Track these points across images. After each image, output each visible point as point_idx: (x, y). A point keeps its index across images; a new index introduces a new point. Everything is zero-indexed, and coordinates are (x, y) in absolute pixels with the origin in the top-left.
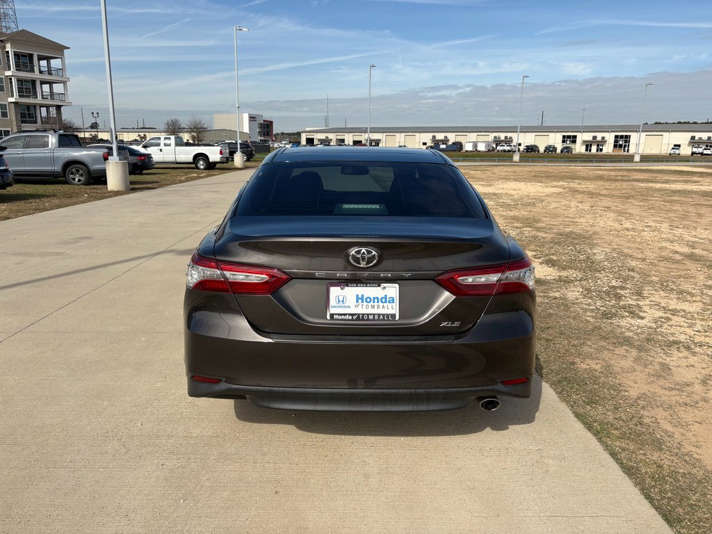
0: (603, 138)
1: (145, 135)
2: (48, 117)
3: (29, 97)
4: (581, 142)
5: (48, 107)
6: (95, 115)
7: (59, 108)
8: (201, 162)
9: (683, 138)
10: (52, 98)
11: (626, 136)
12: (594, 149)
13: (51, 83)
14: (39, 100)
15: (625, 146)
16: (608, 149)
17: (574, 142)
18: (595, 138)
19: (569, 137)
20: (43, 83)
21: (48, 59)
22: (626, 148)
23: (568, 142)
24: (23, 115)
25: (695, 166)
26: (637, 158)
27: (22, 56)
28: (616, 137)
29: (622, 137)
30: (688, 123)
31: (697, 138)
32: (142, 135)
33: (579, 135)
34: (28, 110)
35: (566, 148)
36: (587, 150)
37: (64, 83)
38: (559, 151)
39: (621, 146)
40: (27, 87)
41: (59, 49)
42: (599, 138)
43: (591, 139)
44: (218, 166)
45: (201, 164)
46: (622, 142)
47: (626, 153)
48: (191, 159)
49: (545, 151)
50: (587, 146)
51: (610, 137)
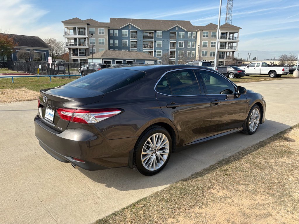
1: (273, 62)
2: (229, 56)
3: (223, 48)
5: (230, 52)
6: (250, 54)
7: (233, 52)
8: (272, 74)
10: (232, 49)
13: (232, 43)
14: (227, 50)
20: (229, 43)
21: (233, 33)
24: (220, 56)
27: (224, 33)
32: (272, 62)
34: (222, 54)
37: (237, 42)
40: (223, 45)
41: (238, 29)
44: (282, 76)
45: (272, 75)
48: (268, 73)
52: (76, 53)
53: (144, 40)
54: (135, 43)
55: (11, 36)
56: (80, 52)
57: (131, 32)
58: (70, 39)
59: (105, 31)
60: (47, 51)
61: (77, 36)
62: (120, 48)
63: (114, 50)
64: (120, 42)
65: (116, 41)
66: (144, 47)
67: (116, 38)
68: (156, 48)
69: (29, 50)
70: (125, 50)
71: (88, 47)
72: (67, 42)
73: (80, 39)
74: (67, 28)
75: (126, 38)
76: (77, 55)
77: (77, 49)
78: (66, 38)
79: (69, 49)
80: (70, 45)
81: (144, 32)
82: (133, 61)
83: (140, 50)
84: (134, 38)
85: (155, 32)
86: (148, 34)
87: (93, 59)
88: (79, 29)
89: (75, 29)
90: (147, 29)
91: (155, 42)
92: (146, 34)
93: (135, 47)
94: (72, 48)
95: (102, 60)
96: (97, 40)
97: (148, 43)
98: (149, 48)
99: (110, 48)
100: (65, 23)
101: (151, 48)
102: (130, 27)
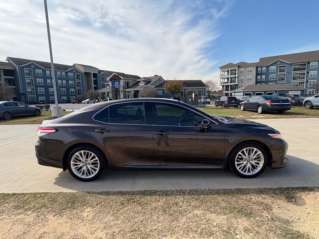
52: (227, 89)
53: (293, 72)
54: (283, 76)
55: (181, 81)
56: (230, 88)
57: (280, 67)
58: (224, 79)
59: (254, 69)
60: (205, 89)
61: (230, 76)
62: (267, 82)
63: (261, 84)
64: (267, 77)
65: (264, 77)
66: (294, 79)
67: (264, 74)
68: (308, 79)
69: (193, 89)
70: (272, 83)
71: (237, 84)
72: (222, 81)
73: (231, 78)
74: (223, 71)
75: (273, 73)
76: (228, 90)
77: (228, 86)
78: (221, 78)
79: (223, 86)
80: (224, 83)
81: (294, 65)
82: (274, 92)
83: (288, 82)
84: (283, 71)
85: (309, 63)
86: (299, 66)
87: (235, 92)
88: (232, 71)
89: (228, 71)
90: (299, 61)
91: (308, 72)
92: (296, 67)
93: (283, 79)
94: (225, 85)
95: (243, 93)
96: (245, 78)
97: (299, 74)
98: (300, 79)
99: (257, 82)
100: (221, 68)
101: (302, 79)
102: (278, 63)
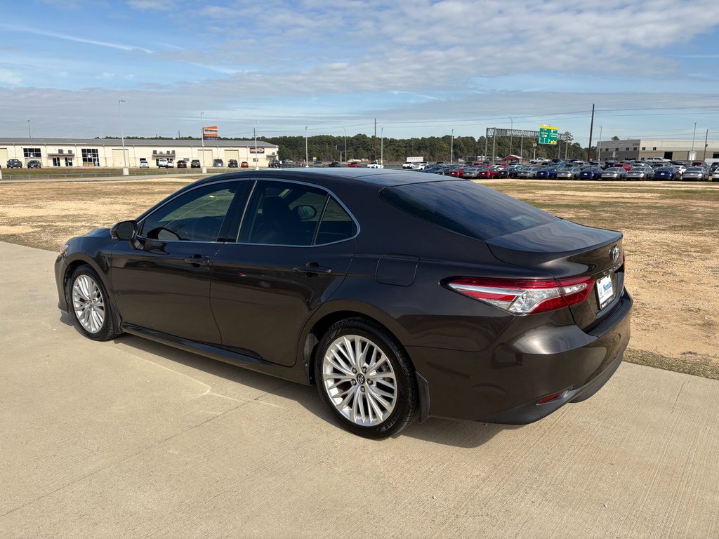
0: (70, 152)
4: (46, 156)
9: (147, 152)
11: (94, 150)
12: (63, 162)
15: (95, 160)
16: (78, 162)
17: (39, 155)
18: (61, 151)
19: (31, 150)
22: (96, 162)
23: (32, 156)
25: (181, 178)
26: (126, 172)
28: (83, 151)
29: (89, 151)
30: (136, 138)
31: (158, 152)
33: (43, 149)
35: (33, 162)
36: (55, 164)
38: (25, 166)
39: (90, 160)
42: (66, 152)
43: (57, 152)
46: (90, 156)
47: (97, 167)
49: (8, 166)
50: (54, 160)
51: (77, 151)
